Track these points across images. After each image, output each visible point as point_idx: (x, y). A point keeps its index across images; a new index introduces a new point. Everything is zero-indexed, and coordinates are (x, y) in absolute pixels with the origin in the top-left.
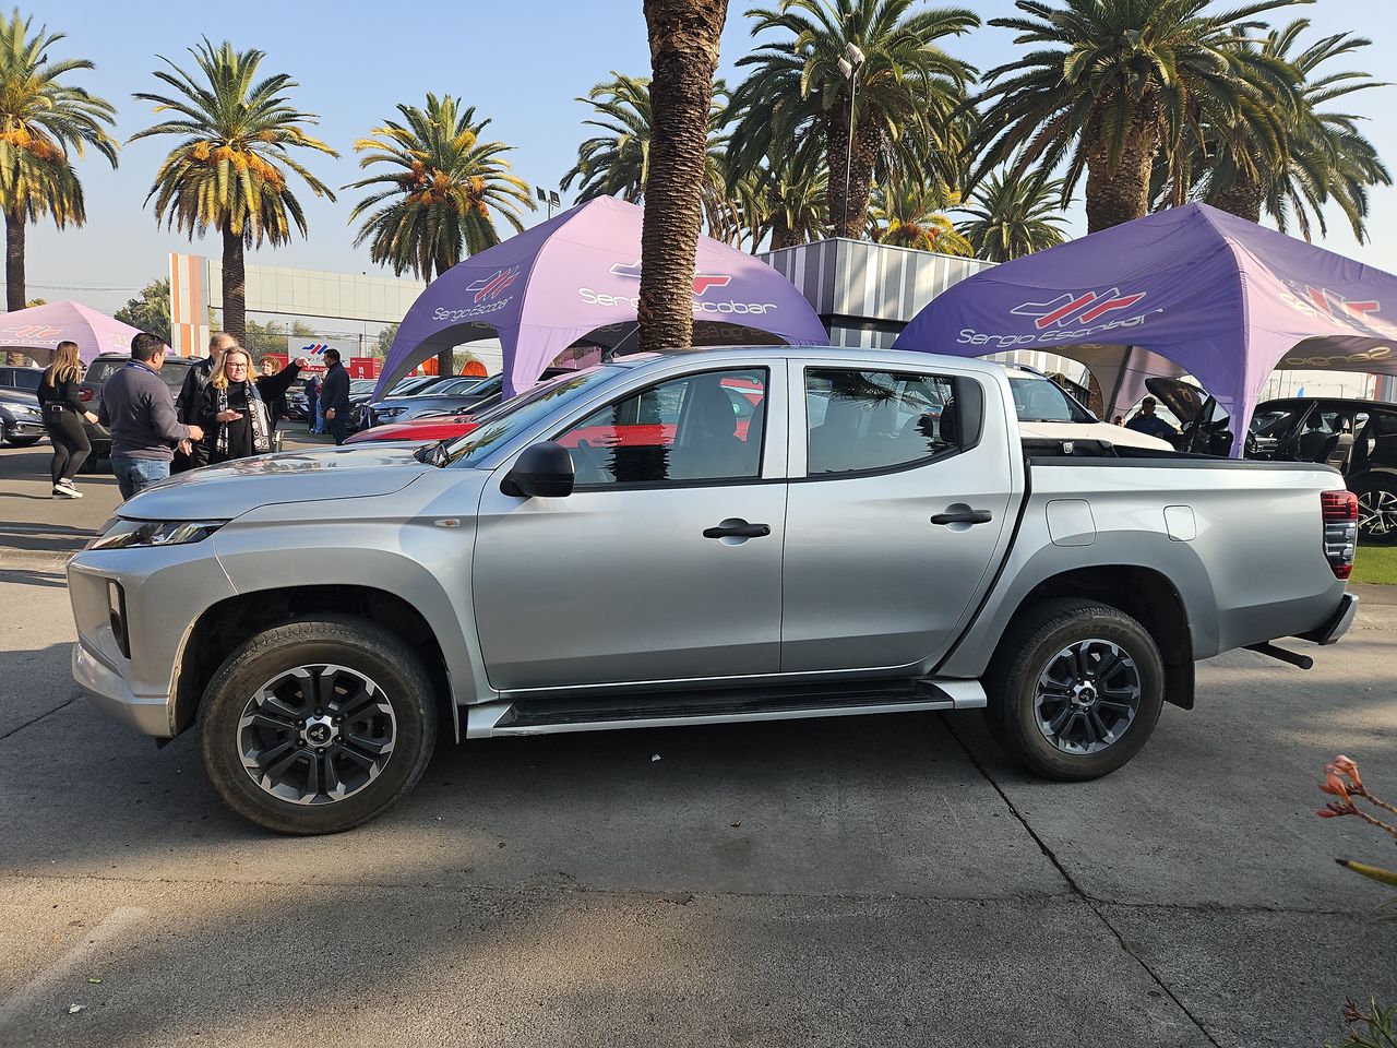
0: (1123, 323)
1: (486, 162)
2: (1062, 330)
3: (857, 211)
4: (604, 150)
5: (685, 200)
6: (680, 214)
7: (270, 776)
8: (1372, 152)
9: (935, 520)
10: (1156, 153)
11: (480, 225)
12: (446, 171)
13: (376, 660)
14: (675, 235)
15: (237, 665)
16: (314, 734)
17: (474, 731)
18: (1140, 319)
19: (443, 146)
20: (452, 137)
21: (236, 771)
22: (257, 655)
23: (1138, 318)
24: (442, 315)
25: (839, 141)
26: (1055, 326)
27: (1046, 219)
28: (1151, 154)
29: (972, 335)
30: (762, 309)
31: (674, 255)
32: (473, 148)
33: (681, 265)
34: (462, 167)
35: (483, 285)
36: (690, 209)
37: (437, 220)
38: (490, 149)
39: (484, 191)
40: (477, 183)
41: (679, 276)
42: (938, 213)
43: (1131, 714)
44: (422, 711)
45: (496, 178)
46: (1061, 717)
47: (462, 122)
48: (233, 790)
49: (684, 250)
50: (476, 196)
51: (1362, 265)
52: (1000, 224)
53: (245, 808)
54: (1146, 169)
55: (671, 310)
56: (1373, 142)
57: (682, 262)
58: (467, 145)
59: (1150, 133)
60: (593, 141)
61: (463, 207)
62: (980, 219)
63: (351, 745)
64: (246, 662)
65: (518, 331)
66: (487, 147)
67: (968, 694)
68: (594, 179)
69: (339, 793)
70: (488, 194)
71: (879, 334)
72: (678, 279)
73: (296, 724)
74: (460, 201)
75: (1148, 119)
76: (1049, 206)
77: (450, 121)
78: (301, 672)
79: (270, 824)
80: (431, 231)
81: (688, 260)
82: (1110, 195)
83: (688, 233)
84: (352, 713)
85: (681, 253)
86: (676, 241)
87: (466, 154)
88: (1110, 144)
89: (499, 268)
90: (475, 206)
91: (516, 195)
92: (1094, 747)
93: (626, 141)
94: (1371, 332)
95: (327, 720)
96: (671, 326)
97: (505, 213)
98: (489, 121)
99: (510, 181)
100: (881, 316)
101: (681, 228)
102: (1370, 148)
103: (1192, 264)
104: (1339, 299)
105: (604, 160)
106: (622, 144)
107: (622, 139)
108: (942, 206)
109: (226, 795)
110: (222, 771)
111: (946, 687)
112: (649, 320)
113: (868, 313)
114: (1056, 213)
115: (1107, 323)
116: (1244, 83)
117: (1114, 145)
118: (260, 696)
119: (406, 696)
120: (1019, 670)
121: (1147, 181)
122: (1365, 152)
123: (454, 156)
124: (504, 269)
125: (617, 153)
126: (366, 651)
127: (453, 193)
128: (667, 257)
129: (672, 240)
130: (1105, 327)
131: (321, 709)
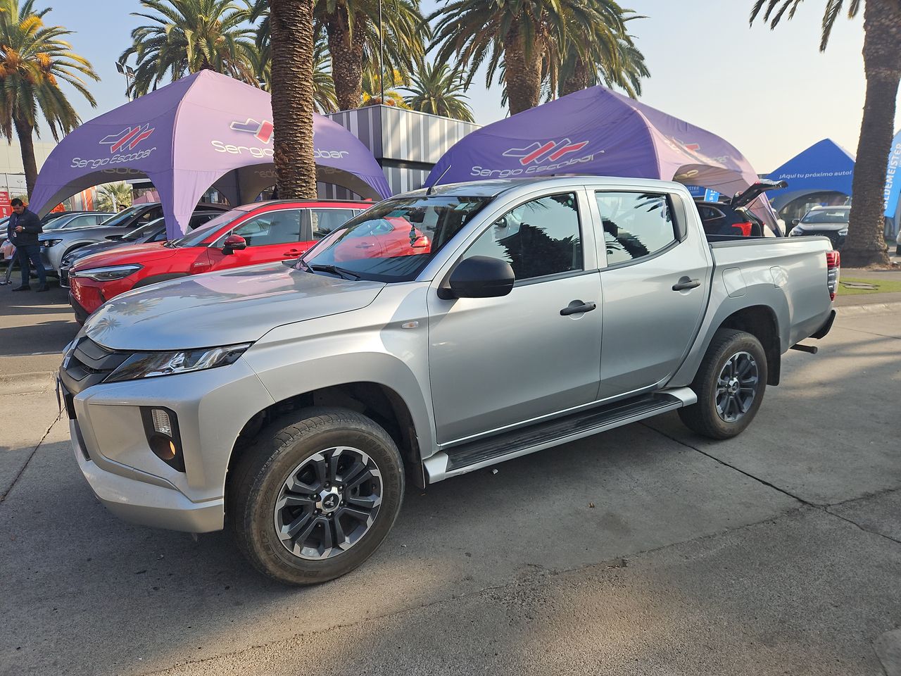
0: (579, 160)
1: (50, 42)
2: (540, 165)
3: (355, 86)
4: (152, 36)
5: (303, 75)
6: (301, 84)
7: (300, 544)
8: (642, 58)
9: (674, 289)
10: (544, 54)
11: (53, 92)
12: (15, 48)
13: (370, 437)
14: (299, 101)
15: (273, 460)
16: (328, 502)
17: (435, 477)
18: (591, 157)
19: (10, 27)
20: (17, 21)
21: (276, 546)
22: (288, 449)
23: (589, 157)
24: (80, 164)
25: (337, 38)
26: (533, 163)
27: (455, 96)
28: (541, 55)
29: (481, 170)
30: (339, 155)
31: (300, 115)
32: (39, 29)
33: (305, 123)
34: (29, 46)
35: (116, 139)
36: (307, 81)
37: (14, 89)
38: (52, 32)
39: (51, 65)
40: (44, 58)
41: (304, 131)
42: (391, 90)
43: (754, 393)
44: (400, 470)
45: (60, 55)
46: (725, 401)
47: (24, 10)
48: (276, 561)
49: (306, 112)
50: (47, 69)
51: (686, 123)
52: (429, 98)
53: (285, 573)
54: (539, 65)
55: (301, 156)
56: (642, 52)
57: (306, 120)
58: (33, 28)
59: (540, 41)
60: (142, 28)
61: (37, 78)
62: (417, 95)
63: (351, 505)
64: (280, 457)
65: (173, 175)
66: (50, 30)
67: (687, 396)
68: (147, 58)
69: (347, 544)
70: (54, 68)
71: (411, 170)
72: (304, 133)
73: (312, 498)
74: (33, 73)
75: (538, 32)
76: (457, 88)
77: (13, 8)
78: (318, 457)
79: (303, 581)
80: (10, 96)
81: (309, 119)
82: (521, 80)
83: (308, 99)
84: (350, 482)
85: (304, 114)
86: (301, 105)
87: (33, 35)
88: (524, 47)
89: (127, 126)
90: (46, 77)
91: (81, 69)
92: (739, 416)
93: (171, 30)
94: (701, 161)
95: (334, 490)
96: (303, 168)
97: (72, 82)
98: (49, 9)
99: (72, 57)
100: (411, 159)
101: (302, 94)
102: (641, 55)
103: (613, 123)
104: (681, 143)
105: (153, 43)
106: (168, 31)
107: (168, 29)
108: (393, 85)
109: (270, 567)
110: (267, 548)
111: (676, 394)
112: (285, 164)
113: (404, 157)
114: (461, 92)
115: (569, 160)
116: (594, 12)
117: (526, 48)
118: (290, 482)
119: (390, 460)
120: (710, 376)
121: (540, 72)
122: (638, 58)
123: (22, 38)
124: (133, 126)
125: (164, 39)
126: (363, 431)
127: (25, 67)
128: (295, 117)
129: (298, 104)
130: (568, 163)
131: (330, 483)
